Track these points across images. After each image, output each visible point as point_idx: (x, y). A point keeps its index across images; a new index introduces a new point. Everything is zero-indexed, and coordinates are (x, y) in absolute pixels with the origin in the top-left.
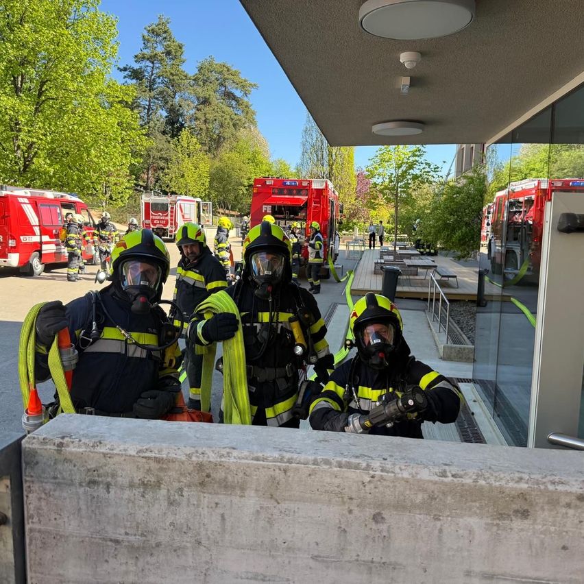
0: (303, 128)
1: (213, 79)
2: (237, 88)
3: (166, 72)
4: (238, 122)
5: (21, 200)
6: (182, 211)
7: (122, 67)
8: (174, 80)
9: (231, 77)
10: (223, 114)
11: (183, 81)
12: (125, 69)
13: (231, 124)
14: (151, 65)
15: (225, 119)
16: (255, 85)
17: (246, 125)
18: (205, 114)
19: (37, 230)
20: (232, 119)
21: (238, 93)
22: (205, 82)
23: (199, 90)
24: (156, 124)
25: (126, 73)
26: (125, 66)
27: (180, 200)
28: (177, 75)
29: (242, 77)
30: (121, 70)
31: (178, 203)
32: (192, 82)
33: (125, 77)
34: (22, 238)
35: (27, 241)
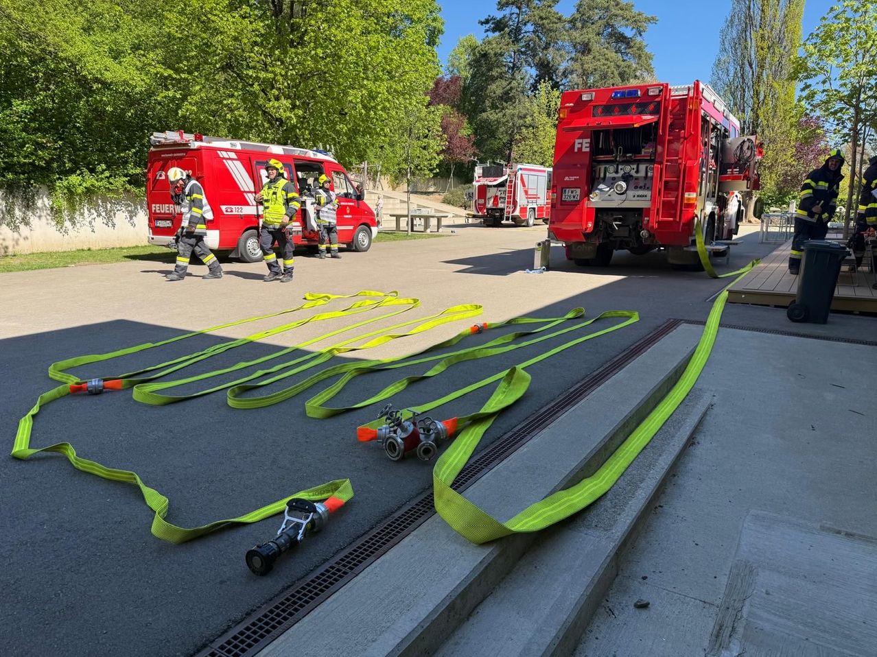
0: (713, 60)
1: (596, 18)
2: (626, 26)
3: (534, 16)
4: (626, 69)
5: (223, 154)
6: (524, 185)
7: (483, 20)
8: (543, 24)
9: (620, 12)
10: (606, 62)
11: (555, 25)
12: (487, 22)
13: (616, 73)
14: (518, 11)
15: (608, 68)
16: (653, 19)
17: (638, 74)
18: (582, 65)
19: (250, 198)
20: (619, 67)
21: (629, 33)
22: (584, 23)
23: (576, 34)
24: (519, 84)
25: (488, 26)
26: (487, 17)
27: (521, 169)
28: (546, 19)
29: (635, 11)
30: (482, 23)
31: (519, 173)
32: (567, 26)
33: (487, 31)
34: (223, 208)
35: (234, 213)
